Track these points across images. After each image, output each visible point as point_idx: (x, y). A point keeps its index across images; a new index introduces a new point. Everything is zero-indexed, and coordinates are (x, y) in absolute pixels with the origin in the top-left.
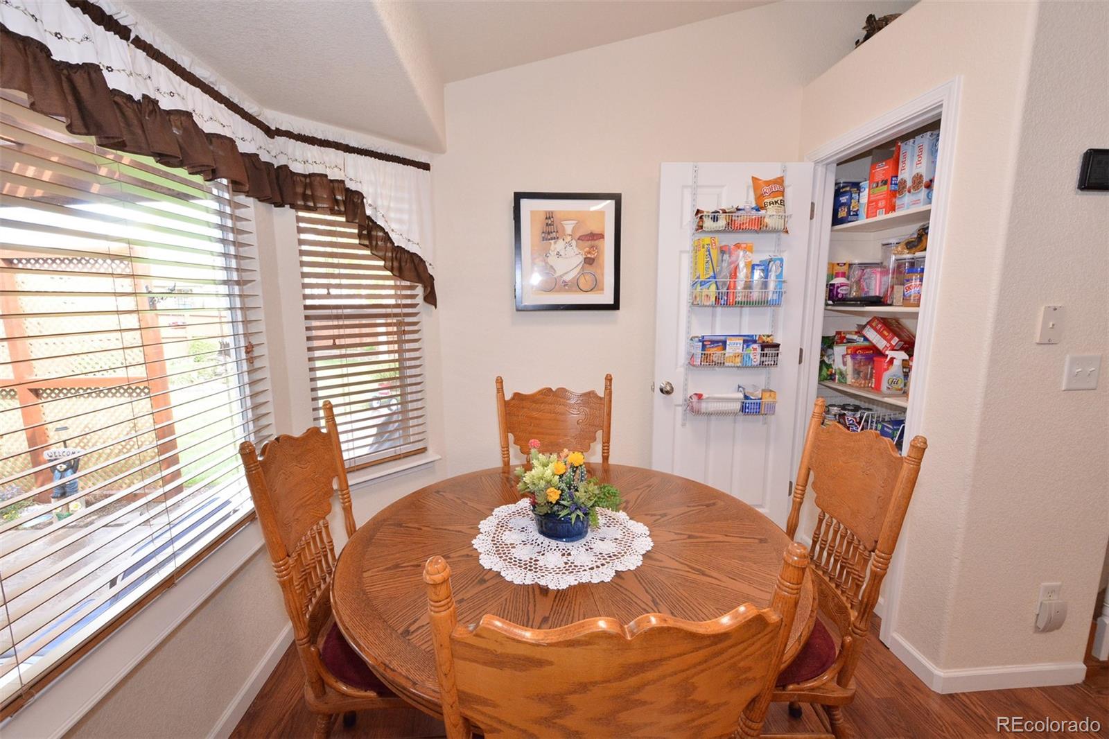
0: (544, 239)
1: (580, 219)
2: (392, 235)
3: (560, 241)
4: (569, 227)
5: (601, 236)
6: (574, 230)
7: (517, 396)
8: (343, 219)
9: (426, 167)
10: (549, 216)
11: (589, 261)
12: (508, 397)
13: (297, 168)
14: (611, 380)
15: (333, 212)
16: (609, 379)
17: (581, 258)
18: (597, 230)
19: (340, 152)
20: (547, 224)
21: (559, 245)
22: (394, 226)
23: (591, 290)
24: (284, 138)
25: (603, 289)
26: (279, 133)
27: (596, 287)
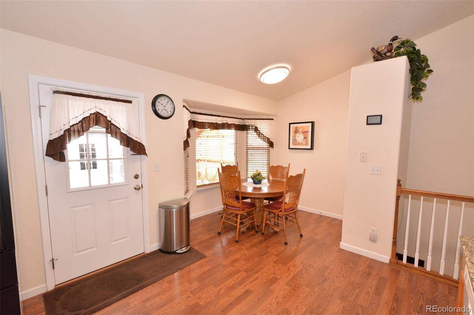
0: (295, 133)
1: (303, 128)
2: (263, 134)
3: (298, 133)
4: (300, 130)
5: (308, 132)
6: (302, 131)
7: (272, 166)
8: (254, 131)
9: (273, 119)
10: (296, 128)
11: (305, 138)
12: (270, 166)
13: (247, 124)
14: (290, 165)
15: (252, 130)
16: (289, 164)
17: (303, 138)
18: (307, 131)
19: (255, 120)
20: (296, 130)
21: (298, 135)
22: (264, 132)
23: (305, 145)
24: (246, 120)
25: (308, 145)
26: (245, 119)
27: (307, 144)
